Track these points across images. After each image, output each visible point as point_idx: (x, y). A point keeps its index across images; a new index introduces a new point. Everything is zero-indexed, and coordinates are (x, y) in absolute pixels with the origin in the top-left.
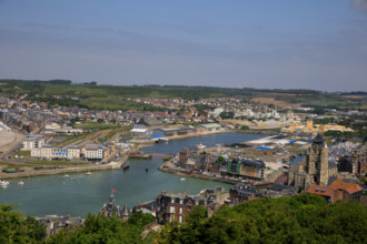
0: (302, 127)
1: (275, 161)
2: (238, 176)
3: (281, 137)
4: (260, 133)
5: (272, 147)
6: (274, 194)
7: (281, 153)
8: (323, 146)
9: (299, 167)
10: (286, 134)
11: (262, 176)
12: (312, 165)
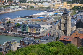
0: (61, 6)
1: (46, 24)
2: (27, 33)
3: (50, 12)
4: (40, 10)
6: (43, 42)
7: (50, 20)
8: (68, 16)
9: (56, 27)
10: (53, 10)
11: (39, 32)
12: (63, 26)
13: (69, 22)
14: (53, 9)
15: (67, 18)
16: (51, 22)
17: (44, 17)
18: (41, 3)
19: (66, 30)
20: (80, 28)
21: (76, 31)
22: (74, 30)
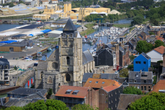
1: (23, 58)
4: (6, 23)
7: (32, 47)
8: (76, 36)
9: (47, 64)
10: (39, 22)
11: (6, 79)
12: (63, 60)
13: (78, 52)
14: (40, 20)
15: (72, 41)
16: (34, 53)
17: (17, 40)
18: (8, 6)
19: (72, 72)
20: (105, 65)
21: (95, 73)
22: (90, 71)
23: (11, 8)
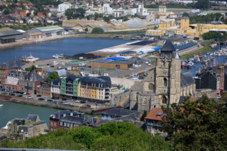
1: (129, 77)
2: (75, 98)
5: (128, 57)
7: (140, 65)
9: (143, 85)
10: (153, 38)
11: (106, 98)
13: (176, 74)
14: (153, 36)
15: (170, 62)
16: (140, 72)
17: (126, 57)
18: (121, 20)
22: (190, 94)
23: (124, 22)
